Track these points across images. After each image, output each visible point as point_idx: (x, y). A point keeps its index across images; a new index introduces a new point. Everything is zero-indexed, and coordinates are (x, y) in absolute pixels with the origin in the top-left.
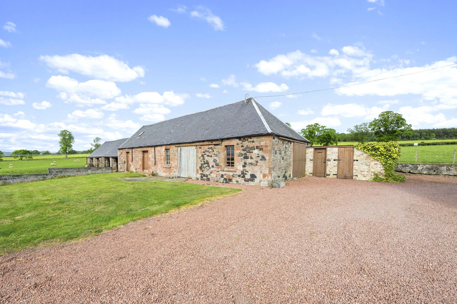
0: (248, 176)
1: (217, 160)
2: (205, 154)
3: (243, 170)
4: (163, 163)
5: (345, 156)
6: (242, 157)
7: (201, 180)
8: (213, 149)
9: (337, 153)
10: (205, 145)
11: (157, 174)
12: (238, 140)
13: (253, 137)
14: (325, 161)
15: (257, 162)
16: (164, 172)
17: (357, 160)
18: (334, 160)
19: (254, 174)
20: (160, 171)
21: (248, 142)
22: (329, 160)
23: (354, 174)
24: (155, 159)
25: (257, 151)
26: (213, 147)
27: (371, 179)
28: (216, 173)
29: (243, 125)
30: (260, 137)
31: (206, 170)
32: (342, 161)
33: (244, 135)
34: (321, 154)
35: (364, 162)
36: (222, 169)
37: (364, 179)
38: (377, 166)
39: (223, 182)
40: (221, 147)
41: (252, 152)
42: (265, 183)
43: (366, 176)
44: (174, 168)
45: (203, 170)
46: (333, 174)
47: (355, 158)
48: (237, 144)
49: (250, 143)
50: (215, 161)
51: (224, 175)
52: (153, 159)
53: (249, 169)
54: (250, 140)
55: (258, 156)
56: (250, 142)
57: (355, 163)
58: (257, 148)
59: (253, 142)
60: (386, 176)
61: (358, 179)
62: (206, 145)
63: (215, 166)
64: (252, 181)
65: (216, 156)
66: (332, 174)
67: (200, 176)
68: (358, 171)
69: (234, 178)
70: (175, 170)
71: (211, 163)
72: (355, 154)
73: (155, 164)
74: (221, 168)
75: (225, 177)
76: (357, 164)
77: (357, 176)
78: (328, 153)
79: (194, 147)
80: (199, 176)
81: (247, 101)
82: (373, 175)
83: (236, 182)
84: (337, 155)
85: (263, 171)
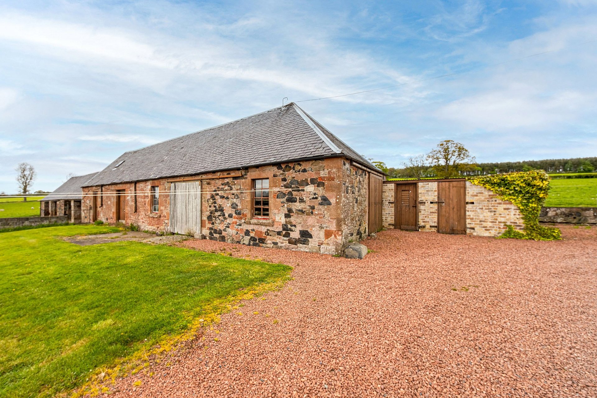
0: (295, 235)
1: (239, 204)
2: (217, 194)
3: (286, 222)
4: (147, 210)
5: (451, 197)
6: (284, 200)
7: (211, 239)
8: (231, 185)
9: (435, 191)
10: (216, 179)
11: (139, 227)
12: (275, 169)
13: (305, 163)
14: (415, 204)
15: (313, 208)
16: (149, 224)
17: (473, 203)
18: (431, 203)
19: (307, 231)
20: (143, 222)
21: (294, 171)
22: (423, 203)
23: (468, 226)
24: (136, 203)
25: (313, 188)
26: (230, 182)
27: (500, 235)
28: (237, 227)
29: (284, 143)
30: (318, 161)
31: (218, 221)
32: (445, 204)
33: (286, 159)
34: (407, 192)
35: (484, 206)
36: (247, 220)
37: (487, 234)
38: (509, 212)
39: (249, 245)
40: (245, 182)
41: (303, 190)
42: (329, 248)
43: (489, 230)
44: (166, 218)
45: (213, 221)
46: (431, 226)
47: (468, 199)
48: (275, 176)
49: (298, 173)
50: (234, 206)
51: (250, 231)
52: (133, 203)
53: (299, 220)
54: (298, 168)
55: (315, 196)
56: (299, 171)
57: (469, 207)
58: (313, 181)
59: (304, 171)
60: (525, 229)
61: (475, 234)
62: (218, 179)
63: (234, 215)
64: (304, 244)
65: (236, 197)
66: (428, 226)
67: (208, 232)
68: (474, 220)
69: (268, 237)
70: (166, 221)
71: (228, 210)
72: (468, 193)
73: (136, 211)
74: (245, 219)
75: (252, 234)
76: (473, 210)
77: (473, 229)
78: (420, 191)
79: (198, 183)
80: (206, 232)
81: (287, 108)
82: (504, 228)
83: (272, 245)
84: (436, 193)
85: (324, 225)
